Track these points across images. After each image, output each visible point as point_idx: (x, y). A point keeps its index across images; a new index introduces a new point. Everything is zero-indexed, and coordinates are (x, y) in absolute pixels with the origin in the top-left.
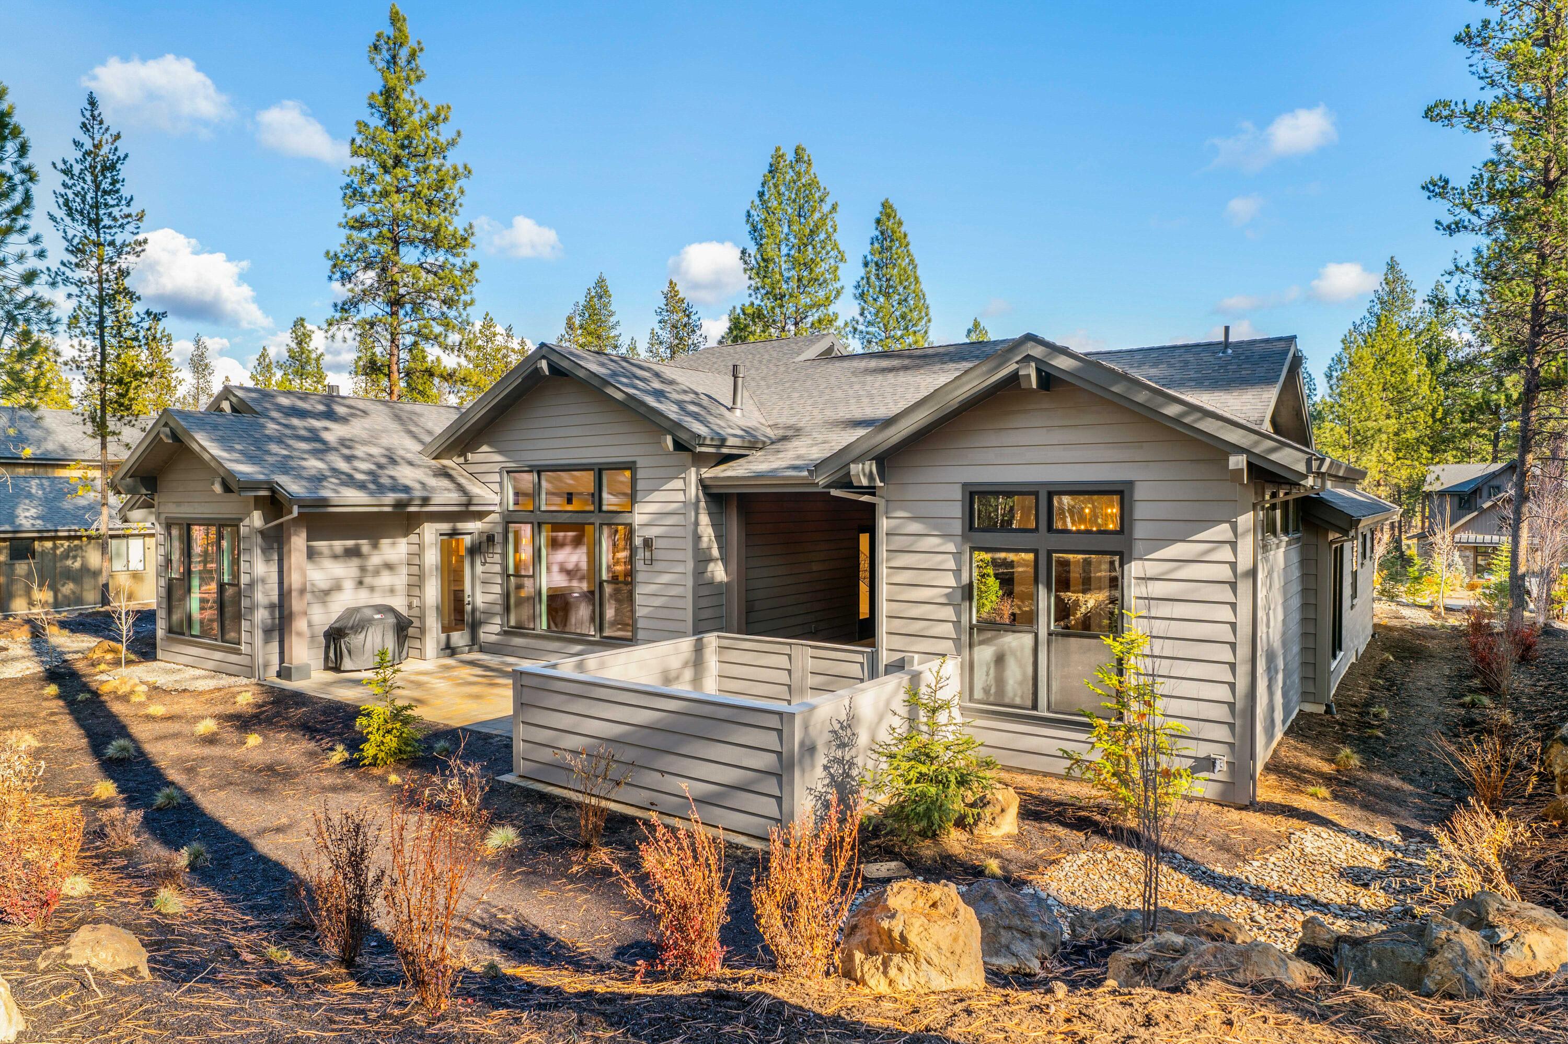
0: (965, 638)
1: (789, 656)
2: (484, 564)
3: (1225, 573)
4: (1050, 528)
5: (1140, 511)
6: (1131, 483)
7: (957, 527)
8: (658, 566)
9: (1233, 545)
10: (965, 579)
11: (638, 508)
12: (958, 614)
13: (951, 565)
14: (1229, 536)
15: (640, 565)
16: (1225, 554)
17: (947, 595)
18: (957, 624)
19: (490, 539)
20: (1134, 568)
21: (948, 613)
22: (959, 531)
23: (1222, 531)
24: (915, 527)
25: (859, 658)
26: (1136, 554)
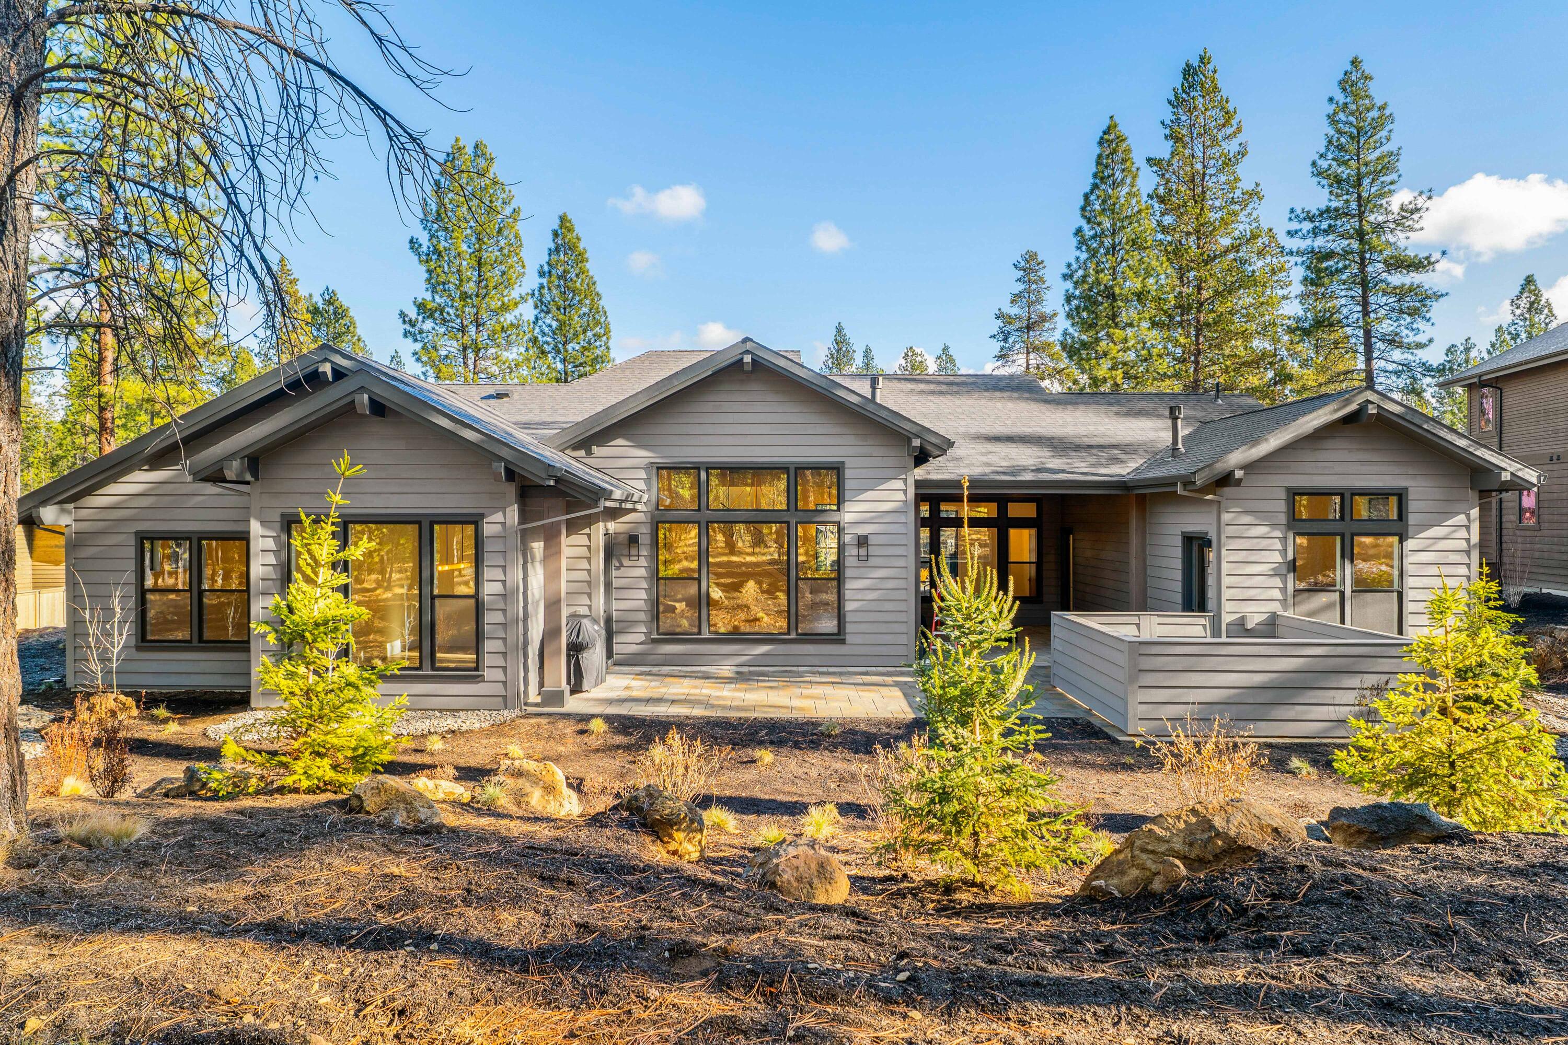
0: (1290, 601)
1: (1138, 625)
2: (618, 568)
3: (1463, 545)
4: (1352, 519)
5: (1413, 506)
6: (1406, 489)
7: (1282, 519)
8: (872, 561)
9: (1468, 528)
10: (1290, 556)
11: (847, 506)
12: (1285, 582)
13: (1279, 547)
14: (1465, 522)
15: (850, 562)
16: (1463, 533)
17: (1273, 569)
18: (1284, 589)
19: (633, 540)
20: (1410, 544)
21: (1277, 582)
22: (1284, 521)
23: (1461, 519)
24: (1247, 519)
25: (1202, 621)
26: (1410, 534)
